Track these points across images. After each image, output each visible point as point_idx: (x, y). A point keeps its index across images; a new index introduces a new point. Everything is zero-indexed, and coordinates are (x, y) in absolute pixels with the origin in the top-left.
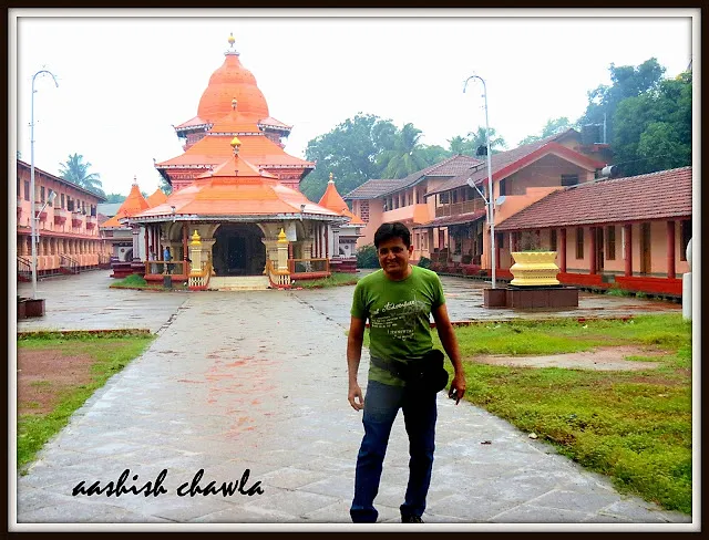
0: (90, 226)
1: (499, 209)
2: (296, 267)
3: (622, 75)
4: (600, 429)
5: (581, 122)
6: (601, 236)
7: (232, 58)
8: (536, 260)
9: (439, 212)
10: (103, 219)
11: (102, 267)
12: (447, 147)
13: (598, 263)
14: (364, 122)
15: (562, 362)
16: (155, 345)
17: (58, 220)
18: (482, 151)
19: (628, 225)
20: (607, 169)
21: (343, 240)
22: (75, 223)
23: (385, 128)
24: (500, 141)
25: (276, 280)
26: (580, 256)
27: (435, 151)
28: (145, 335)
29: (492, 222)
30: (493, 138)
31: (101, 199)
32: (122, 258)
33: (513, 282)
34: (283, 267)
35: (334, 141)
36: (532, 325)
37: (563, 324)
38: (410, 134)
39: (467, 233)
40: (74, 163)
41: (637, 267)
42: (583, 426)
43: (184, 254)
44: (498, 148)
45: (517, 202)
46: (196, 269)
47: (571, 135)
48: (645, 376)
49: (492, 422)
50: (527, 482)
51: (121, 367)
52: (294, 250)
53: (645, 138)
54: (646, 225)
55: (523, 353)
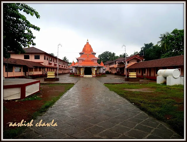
0: (67, 67)
1: (127, 65)
2: (96, 74)
3: (146, 45)
4: (145, 103)
5: (140, 52)
6: (143, 70)
7: (88, 43)
8: (133, 74)
9: (118, 66)
10: (69, 66)
11: (68, 73)
12: (119, 56)
13: (142, 74)
14: (107, 52)
15: (137, 90)
16: (75, 86)
17: (62, 66)
18: (125, 57)
19: (147, 68)
20: (144, 60)
21: (103, 70)
22: (65, 67)
23: (110, 53)
24: (127, 55)
25: (94, 76)
26: (140, 73)
27: (117, 57)
28: (73, 84)
29: (126, 67)
30: (126, 55)
31: (68, 63)
32: (71, 72)
33: (129, 77)
34: (94, 74)
35: (102, 55)
36: (132, 84)
37: (137, 84)
38: (114, 54)
39: (122, 69)
40: (65, 58)
41: (149, 75)
42: (141, 102)
43: (80, 71)
44: (127, 56)
45: (130, 65)
46: (82, 74)
47: (138, 54)
48: (151, 93)
49: (126, 101)
50: (133, 113)
51: (69, 89)
52: (96, 71)
53: (150, 55)
54: (150, 68)
55: (131, 89)
